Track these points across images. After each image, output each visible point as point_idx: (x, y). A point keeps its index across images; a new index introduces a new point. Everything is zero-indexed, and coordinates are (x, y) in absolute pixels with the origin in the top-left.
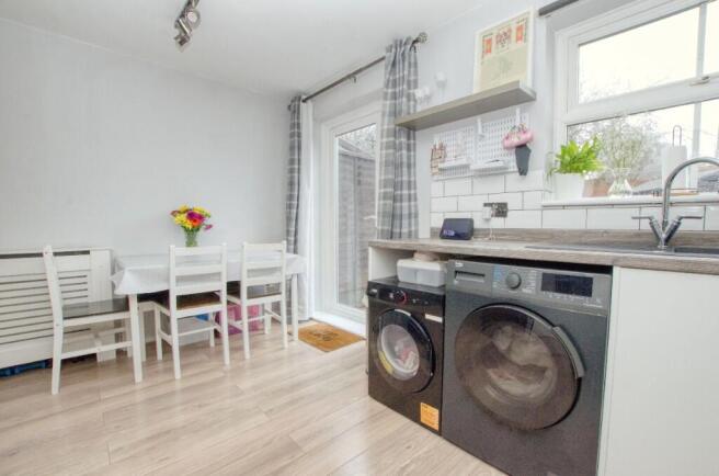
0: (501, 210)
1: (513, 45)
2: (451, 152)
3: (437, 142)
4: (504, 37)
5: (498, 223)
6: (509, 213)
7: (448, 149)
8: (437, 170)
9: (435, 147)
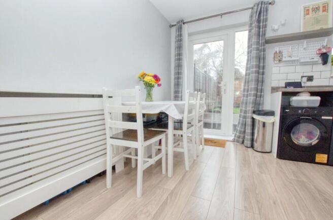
0: (310, 79)
1: (321, 13)
2: (285, 54)
3: (277, 49)
4: (316, 9)
5: (309, 84)
6: (314, 80)
7: (283, 53)
8: (278, 62)
9: (276, 52)
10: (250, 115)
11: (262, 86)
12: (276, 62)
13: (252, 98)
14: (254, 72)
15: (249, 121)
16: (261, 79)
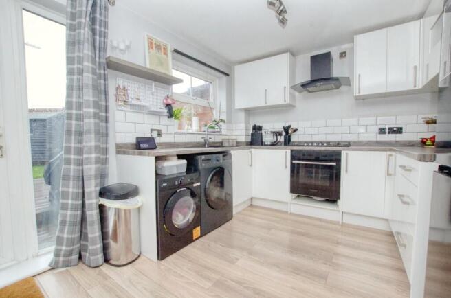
0: (159, 133)
3: (121, 83)
4: (158, 47)
6: (163, 135)
7: (129, 92)
8: (122, 103)
9: (120, 86)
10: (94, 201)
11: (107, 143)
12: (120, 103)
13: (93, 167)
14: (92, 114)
15: (93, 215)
16: (104, 131)
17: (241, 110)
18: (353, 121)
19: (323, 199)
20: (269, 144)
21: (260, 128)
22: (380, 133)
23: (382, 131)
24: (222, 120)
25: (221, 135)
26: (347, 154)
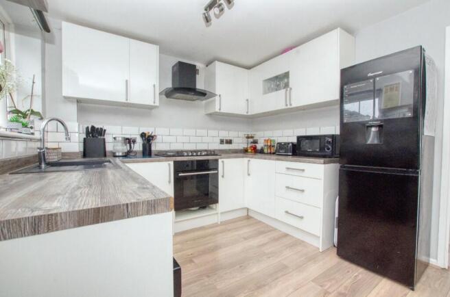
17: (68, 99)
18: (204, 132)
19: (198, 208)
20: (120, 154)
21: (101, 132)
22: (221, 143)
23: (222, 142)
24: (33, 112)
25: (31, 140)
26: (223, 162)
